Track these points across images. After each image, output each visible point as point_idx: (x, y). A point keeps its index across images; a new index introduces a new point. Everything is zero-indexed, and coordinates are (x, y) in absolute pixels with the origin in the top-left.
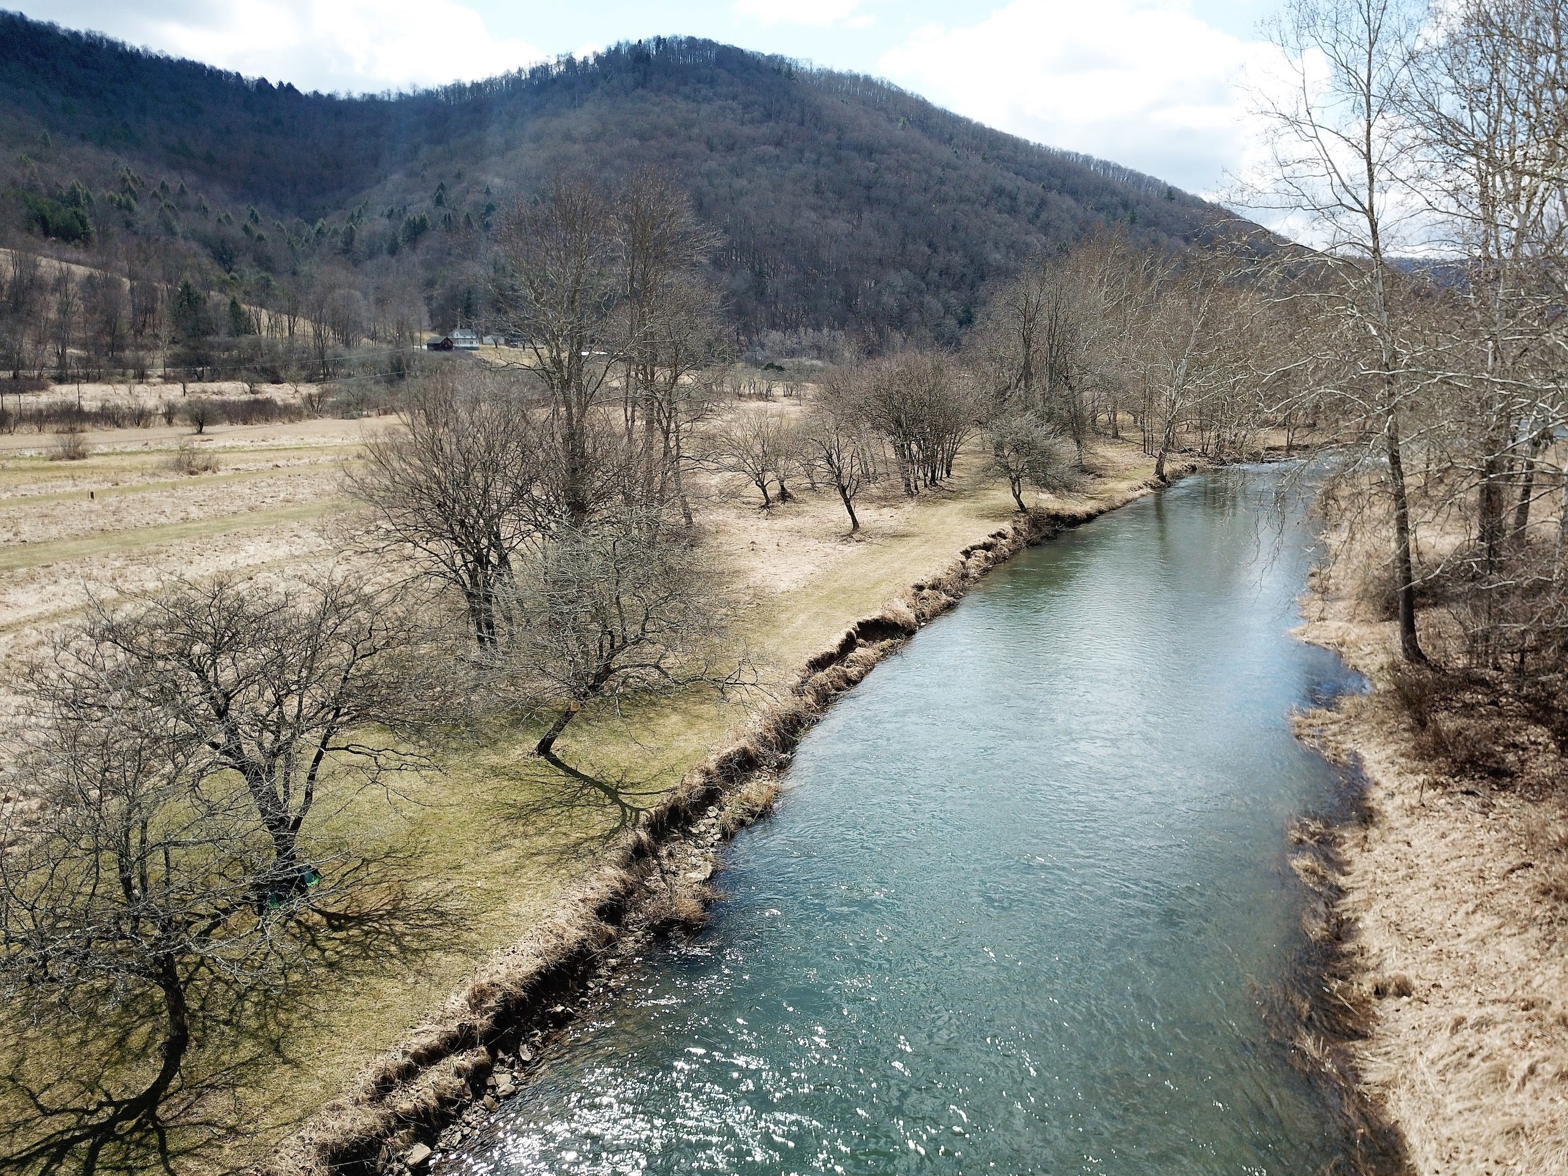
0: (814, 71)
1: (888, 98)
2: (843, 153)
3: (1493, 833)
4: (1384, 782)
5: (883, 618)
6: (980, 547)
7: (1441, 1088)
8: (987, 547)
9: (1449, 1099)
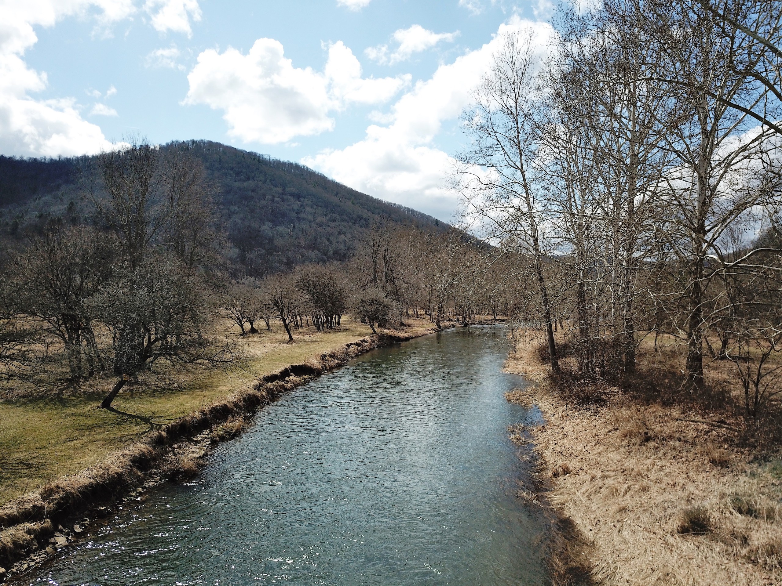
0: (271, 160)
1: (307, 174)
2: (285, 197)
3: (599, 421)
4: (549, 411)
5: (304, 365)
6: (354, 344)
7: (589, 502)
8: (357, 344)
9: (592, 505)
